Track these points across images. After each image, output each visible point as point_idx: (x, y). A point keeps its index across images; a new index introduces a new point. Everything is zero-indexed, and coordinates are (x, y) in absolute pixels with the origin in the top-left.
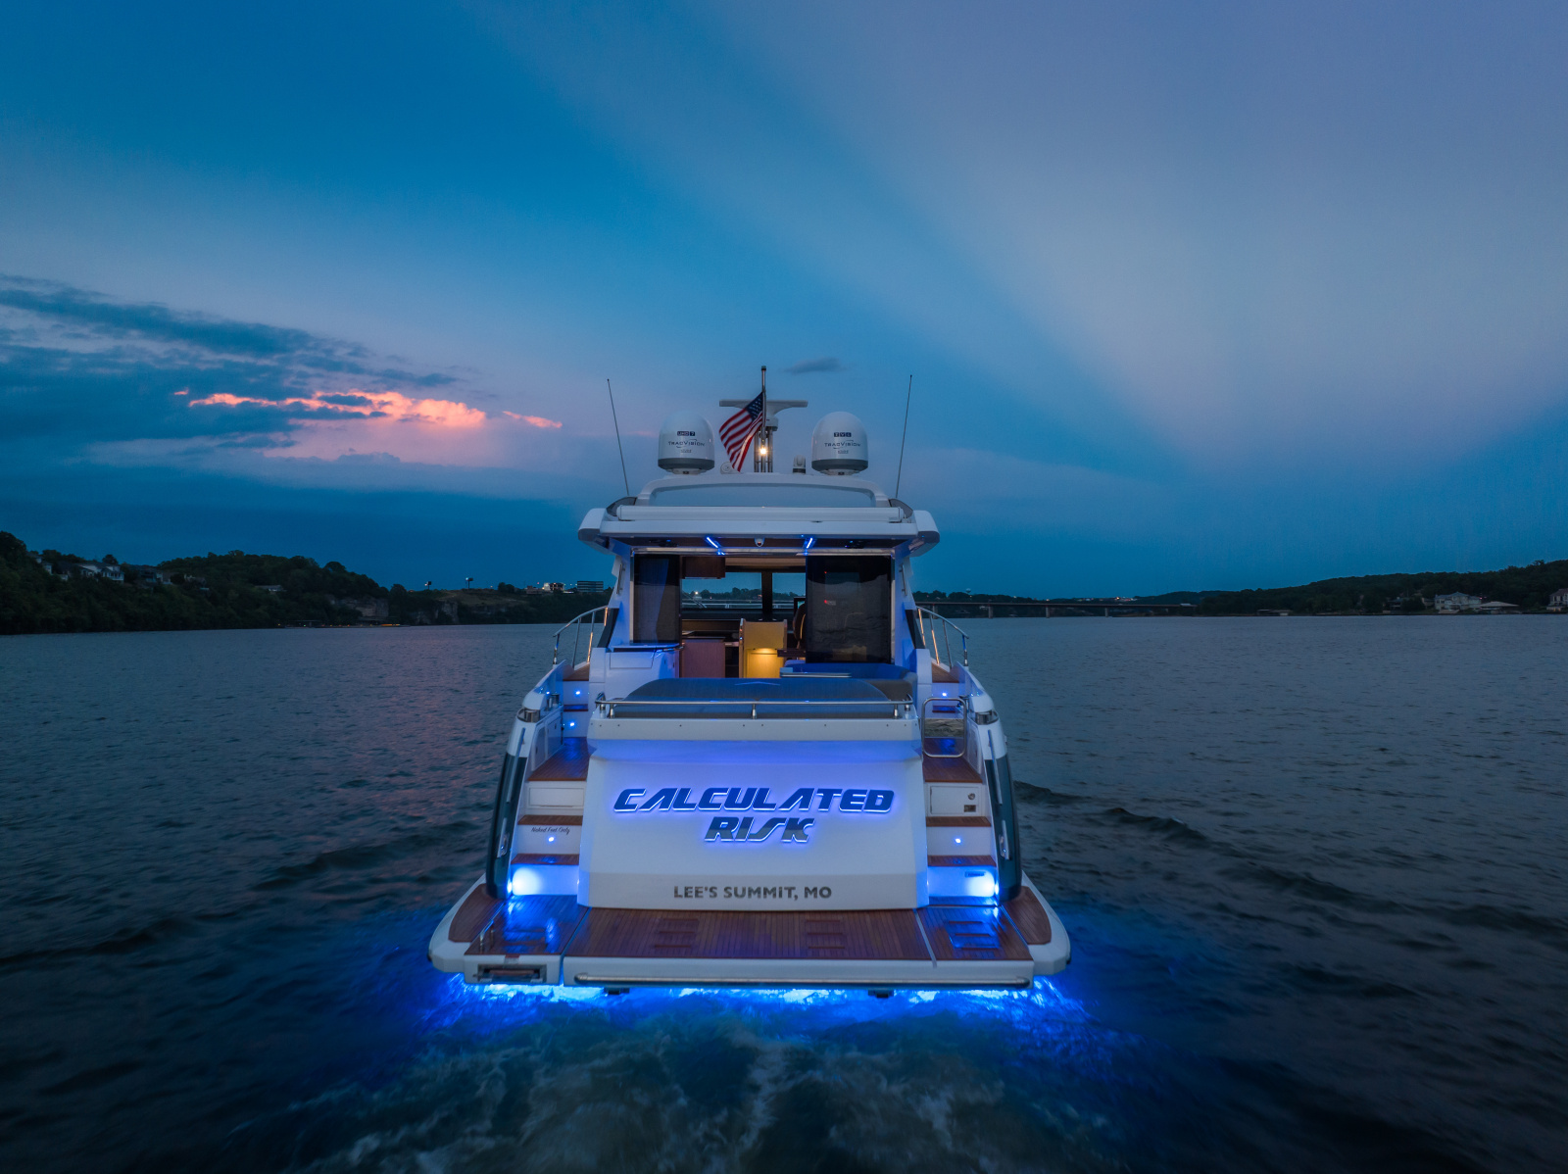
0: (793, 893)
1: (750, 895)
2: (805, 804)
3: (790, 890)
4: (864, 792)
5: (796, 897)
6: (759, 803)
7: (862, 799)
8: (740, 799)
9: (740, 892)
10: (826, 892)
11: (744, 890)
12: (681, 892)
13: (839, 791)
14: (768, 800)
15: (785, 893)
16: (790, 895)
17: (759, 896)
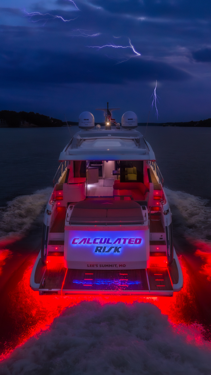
0: (116, 266)
1: (106, 267)
2: (119, 243)
3: (115, 265)
4: (134, 239)
5: (117, 267)
6: (108, 243)
7: (133, 241)
8: (103, 242)
9: (103, 266)
10: (124, 266)
11: (104, 265)
12: (89, 266)
13: (128, 239)
14: (110, 242)
15: (114, 266)
16: (115, 267)
17: (108, 267)
